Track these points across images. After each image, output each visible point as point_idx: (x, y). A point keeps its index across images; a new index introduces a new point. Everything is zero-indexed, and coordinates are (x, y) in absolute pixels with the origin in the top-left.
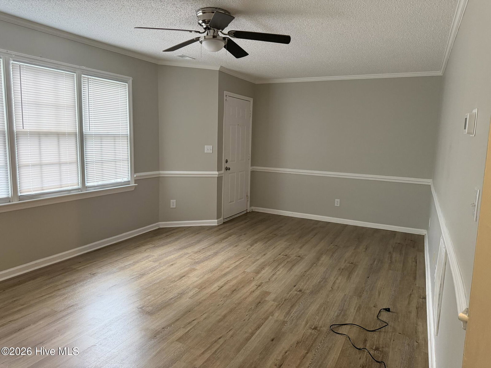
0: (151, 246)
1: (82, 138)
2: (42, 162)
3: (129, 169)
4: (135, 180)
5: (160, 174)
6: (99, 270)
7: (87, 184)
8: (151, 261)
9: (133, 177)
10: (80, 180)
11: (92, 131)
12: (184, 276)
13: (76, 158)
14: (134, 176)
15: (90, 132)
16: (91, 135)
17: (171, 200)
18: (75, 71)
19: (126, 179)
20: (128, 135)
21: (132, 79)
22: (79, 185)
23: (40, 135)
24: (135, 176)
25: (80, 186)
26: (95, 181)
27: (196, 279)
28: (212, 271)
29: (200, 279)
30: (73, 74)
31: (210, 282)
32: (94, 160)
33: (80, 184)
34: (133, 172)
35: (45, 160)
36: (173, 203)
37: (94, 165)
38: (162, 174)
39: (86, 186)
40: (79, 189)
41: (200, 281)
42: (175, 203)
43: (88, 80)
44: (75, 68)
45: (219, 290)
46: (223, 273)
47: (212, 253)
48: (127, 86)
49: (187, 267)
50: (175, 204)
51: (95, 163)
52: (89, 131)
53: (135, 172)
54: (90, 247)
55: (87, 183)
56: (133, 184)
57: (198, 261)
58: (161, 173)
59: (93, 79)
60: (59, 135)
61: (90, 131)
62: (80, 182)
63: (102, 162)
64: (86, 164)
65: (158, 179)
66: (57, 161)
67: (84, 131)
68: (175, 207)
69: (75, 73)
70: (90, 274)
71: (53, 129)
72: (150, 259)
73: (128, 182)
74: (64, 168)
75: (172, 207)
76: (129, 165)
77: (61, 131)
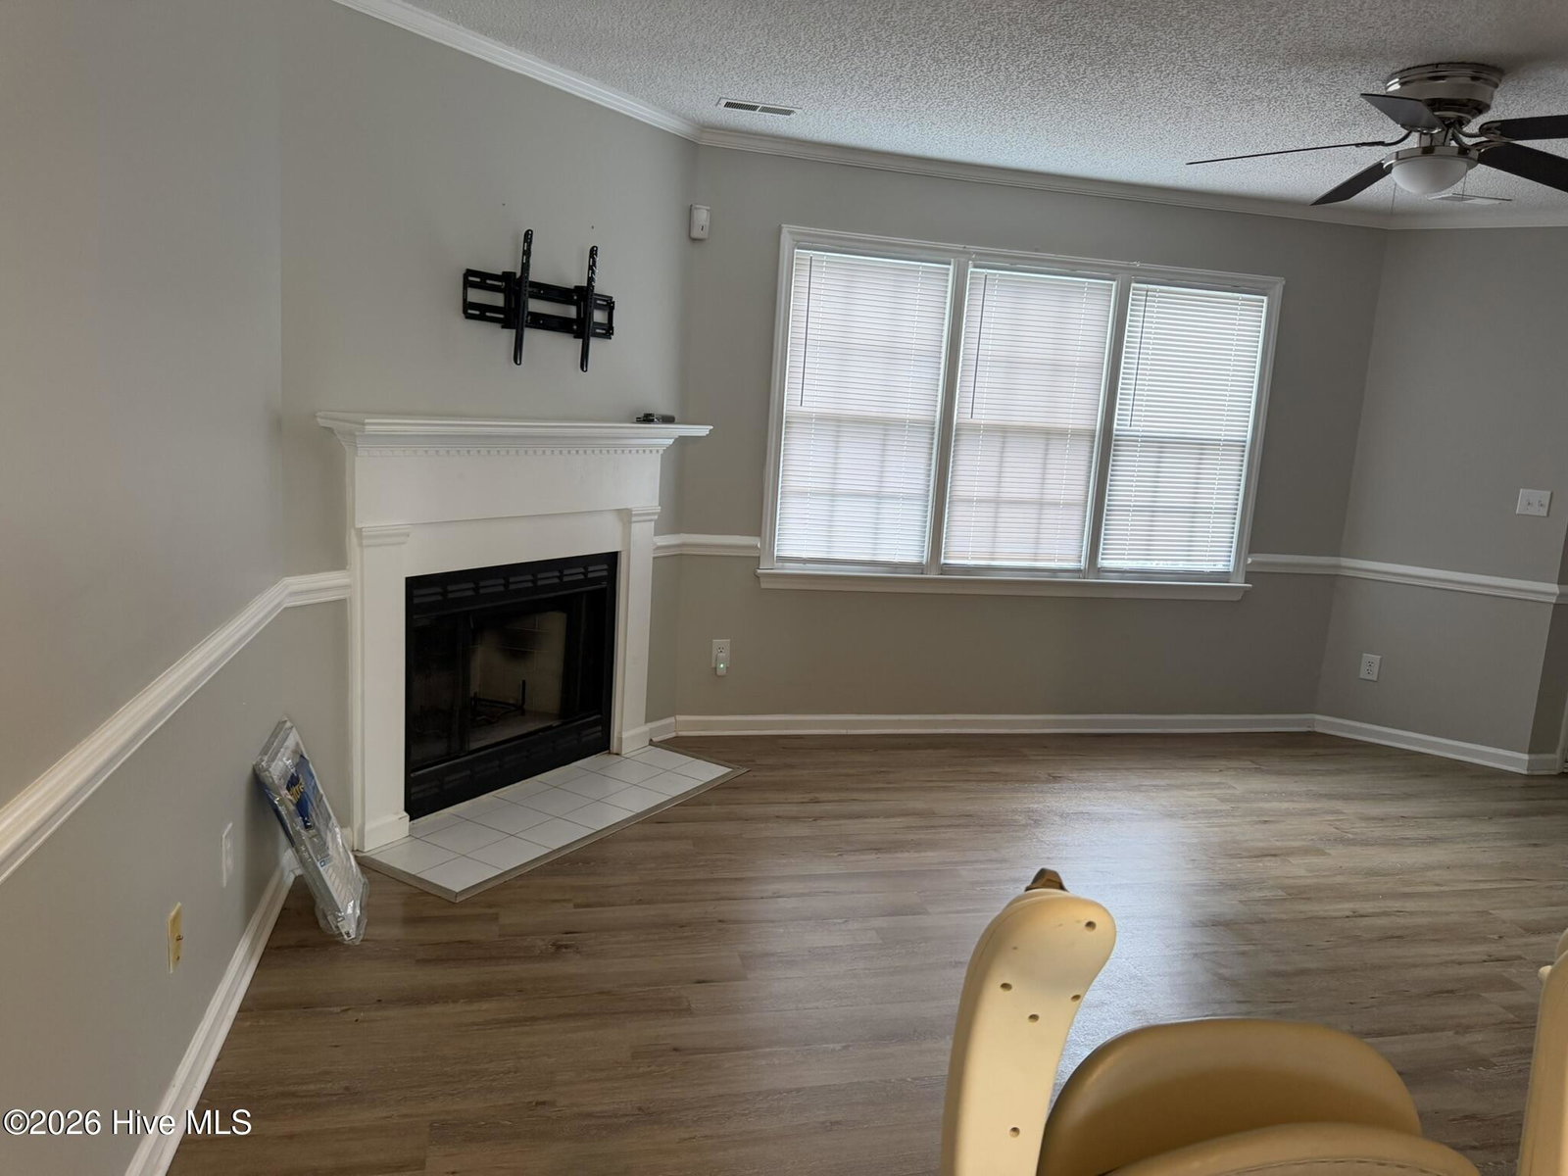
0: (1248, 764)
1: (1106, 444)
2: (1001, 495)
3: (1232, 538)
4: (1247, 572)
5: (1340, 567)
6: (1075, 775)
7: (1103, 563)
8: (1215, 797)
9: (1242, 564)
10: (1084, 548)
11: (1137, 428)
12: (1275, 855)
13: (1082, 493)
14: (1246, 560)
15: (1132, 431)
16: (1134, 439)
17: (1365, 655)
18: (1112, 276)
19: (1220, 567)
20: (1245, 442)
21: (1284, 282)
22: (1080, 561)
23: (1003, 432)
24: (1250, 561)
25: (1083, 564)
26: (1126, 557)
27: (1302, 872)
28: (1372, 873)
29: (1317, 877)
30: (1111, 282)
31: (1340, 894)
32: (1132, 504)
33: (1083, 559)
34: (1245, 549)
35: (1011, 491)
36: (1370, 665)
37: (1128, 515)
38: (1345, 568)
39: (1099, 566)
40: (1079, 571)
41: (1309, 881)
42: (1377, 666)
43: (1147, 296)
44: (1116, 267)
45: (1347, 919)
46: (1407, 890)
47: (1420, 837)
48: (1265, 305)
49: (1304, 840)
50: (1376, 669)
51: (1134, 511)
52: (1128, 428)
53: (1252, 550)
54: (1089, 723)
55: (1102, 559)
56: (1239, 583)
57: (1352, 839)
58: (1343, 564)
59: (1161, 291)
60: (1049, 435)
61: (1132, 428)
62: (1084, 553)
63: (1153, 510)
64: (1108, 510)
65: (1332, 581)
66: (1035, 496)
67: (1115, 426)
68: (1375, 679)
69: (1114, 280)
70: (1049, 775)
71: (1038, 420)
72: (1216, 792)
73: (1223, 576)
74: (1050, 514)
75: (1363, 674)
76: (1237, 526)
77: (1059, 426)
